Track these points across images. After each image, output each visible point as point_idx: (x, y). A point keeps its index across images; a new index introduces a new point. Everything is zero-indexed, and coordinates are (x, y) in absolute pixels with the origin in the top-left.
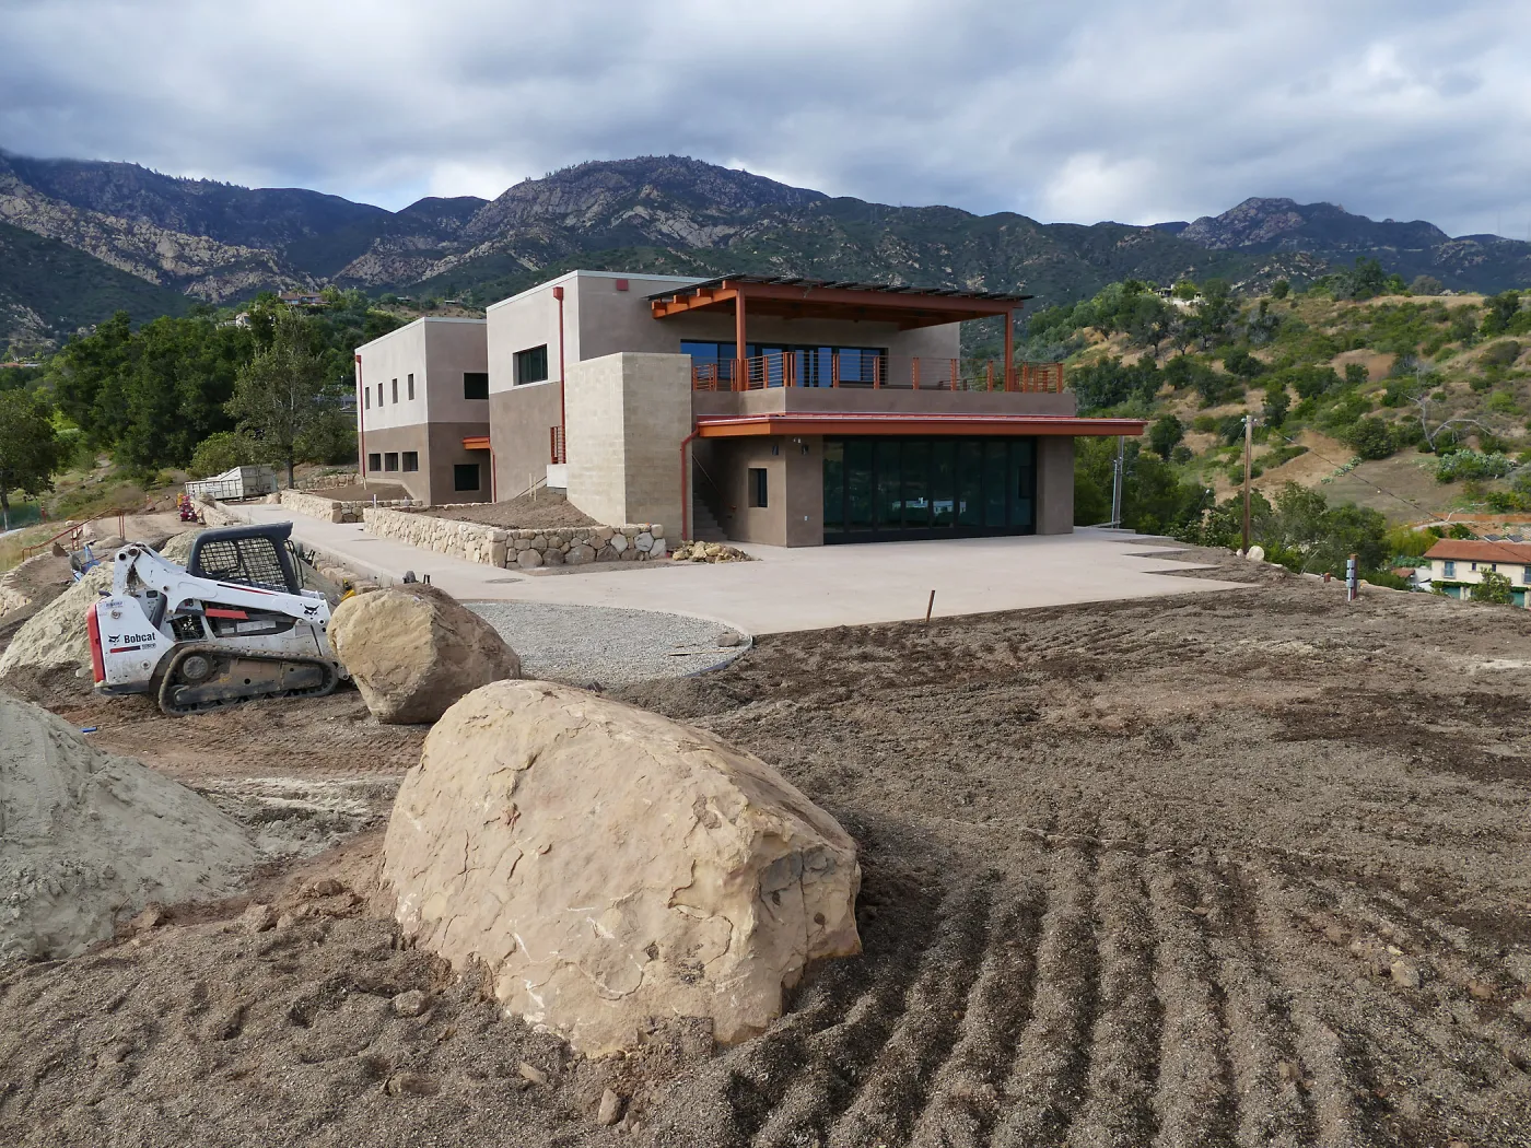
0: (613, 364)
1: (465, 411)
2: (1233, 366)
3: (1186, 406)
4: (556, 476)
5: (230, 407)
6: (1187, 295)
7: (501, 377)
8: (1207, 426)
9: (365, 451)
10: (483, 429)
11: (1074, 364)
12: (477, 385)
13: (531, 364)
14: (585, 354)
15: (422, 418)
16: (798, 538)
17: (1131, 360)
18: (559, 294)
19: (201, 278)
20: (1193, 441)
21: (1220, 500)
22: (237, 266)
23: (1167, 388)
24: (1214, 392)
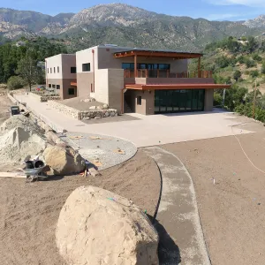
0: (105, 71)
1: (71, 76)
2: (255, 58)
3: (243, 68)
4: (92, 95)
5: (17, 72)
6: (244, 40)
7: (79, 69)
8: (247, 73)
9: (48, 83)
10: (75, 81)
11: (216, 57)
12: (74, 70)
13: (86, 67)
14: (99, 68)
15: (61, 77)
16: (148, 113)
17: (230, 56)
18: (93, 52)
19: (7, 32)
20: (244, 76)
21: (249, 92)
22: (16, 30)
23: (238, 63)
24: (249, 65)
